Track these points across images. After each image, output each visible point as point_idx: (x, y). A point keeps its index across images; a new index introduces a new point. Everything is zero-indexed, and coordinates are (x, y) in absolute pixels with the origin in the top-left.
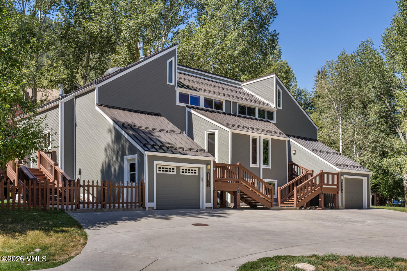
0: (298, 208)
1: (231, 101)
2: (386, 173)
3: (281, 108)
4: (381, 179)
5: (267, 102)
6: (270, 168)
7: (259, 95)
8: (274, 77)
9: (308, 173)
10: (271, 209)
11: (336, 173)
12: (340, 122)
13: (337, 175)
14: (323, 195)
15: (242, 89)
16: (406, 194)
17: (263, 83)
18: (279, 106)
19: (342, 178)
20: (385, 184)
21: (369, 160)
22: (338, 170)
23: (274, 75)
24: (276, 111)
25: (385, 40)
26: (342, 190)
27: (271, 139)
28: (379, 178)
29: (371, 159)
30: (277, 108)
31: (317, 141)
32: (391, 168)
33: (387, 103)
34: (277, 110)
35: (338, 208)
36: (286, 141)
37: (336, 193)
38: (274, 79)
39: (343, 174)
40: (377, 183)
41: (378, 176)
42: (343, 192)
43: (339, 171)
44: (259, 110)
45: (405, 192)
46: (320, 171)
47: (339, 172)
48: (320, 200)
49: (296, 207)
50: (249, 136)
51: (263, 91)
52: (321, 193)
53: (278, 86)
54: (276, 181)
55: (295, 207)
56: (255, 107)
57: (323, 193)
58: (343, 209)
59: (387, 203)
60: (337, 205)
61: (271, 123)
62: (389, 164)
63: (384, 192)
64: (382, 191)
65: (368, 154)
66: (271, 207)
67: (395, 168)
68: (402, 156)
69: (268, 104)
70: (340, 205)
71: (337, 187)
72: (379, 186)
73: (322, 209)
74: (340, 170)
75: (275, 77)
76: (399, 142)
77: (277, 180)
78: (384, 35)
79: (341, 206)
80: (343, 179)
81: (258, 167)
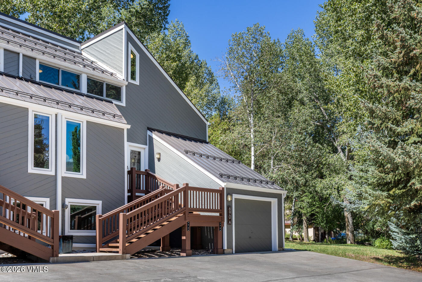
0: (128, 256)
1: (19, 54)
2: (324, 200)
3: (137, 82)
4: (318, 207)
5: (111, 70)
6: (84, 176)
7: (103, 61)
8: (122, 29)
9: (165, 189)
10: (51, 261)
11: (219, 189)
12: (252, 122)
13: (221, 192)
14: (188, 229)
15: (82, 54)
16: (347, 227)
17: (108, 41)
18: (133, 78)
19: (229, 199)
20: (323, 214)
21: (291, 176)
22: (222, 184)
23: (123, 26)
24: (126, 86)
25: (319, 27)
26: (229, 220)
27: (87, 121)
28: (315, 205)
29: (294, 175)
30: (127, 80)
31: (207, 143)
32: (327, 192)
33: (322, 110)
34: (127, 83)
35: (223, 253)
36: (123, 129)
37: (218, 225)
38: (122, 33)
39: (231, 192)
40: (313, 212)
41: (314, 203)
42: (231, 224)
43: (223, 186)
44: (89, 79)
45: (346, 224)
46: (184, 184)
47: (223, 188)
48: (184, 238)
49: (123, 253)
50: (26, 110)
51: (108, 53)
52: (184, 226)
53: (129, 43)
54: (98, 204)
55: (120, 254)
56: (81, 73)
57: (188, 226)
58: (232, 253)
59: (326, 238)
60: (219, 246)
61: (113, 104)
62: (323, 186)
63: (322, 224)
64: (320, 222)
65: (290, 167)
66: (53, 256)
67: (331, 192)
68: (340, 176)
69: (112, 74)
70: (225, 247)
71: (221, 215)
72: (316, 216)
73: (188, 256)
74: (225, 184)
75: (124, 29)
76: (336, 157)
77: (101, 202)
78: (316, 21)
79: (228, 248)
80: (231, 201)
81: (53, 173)
